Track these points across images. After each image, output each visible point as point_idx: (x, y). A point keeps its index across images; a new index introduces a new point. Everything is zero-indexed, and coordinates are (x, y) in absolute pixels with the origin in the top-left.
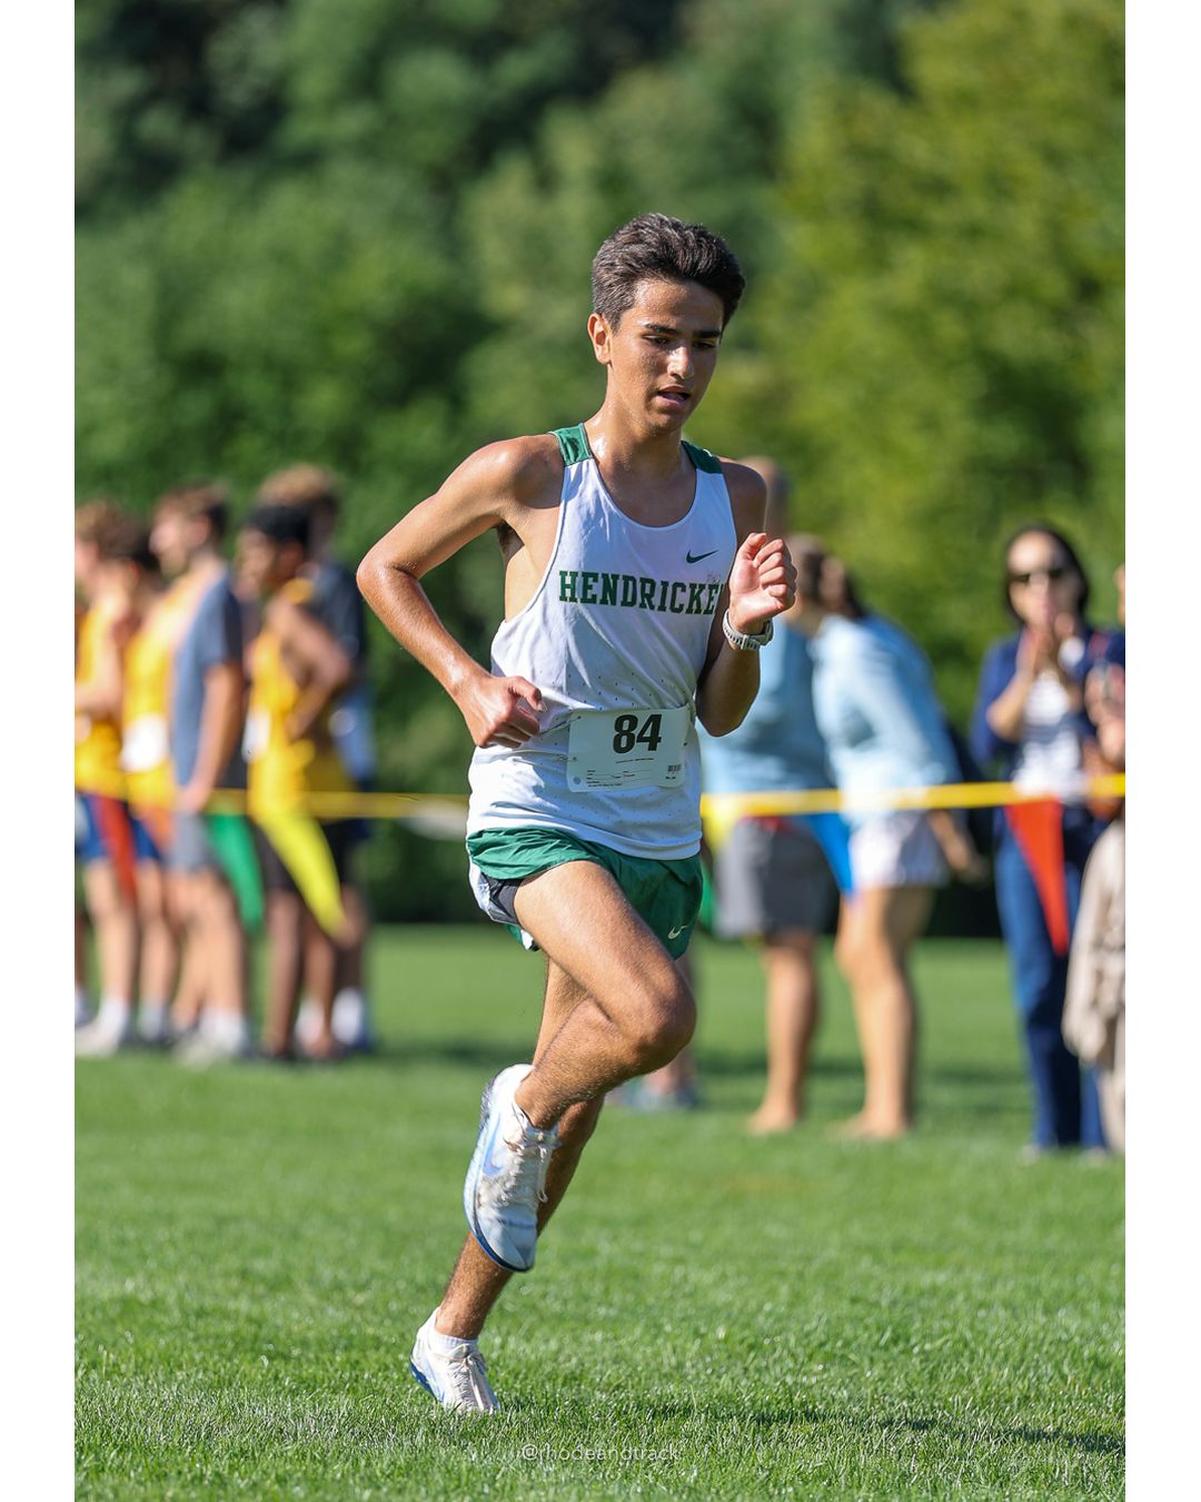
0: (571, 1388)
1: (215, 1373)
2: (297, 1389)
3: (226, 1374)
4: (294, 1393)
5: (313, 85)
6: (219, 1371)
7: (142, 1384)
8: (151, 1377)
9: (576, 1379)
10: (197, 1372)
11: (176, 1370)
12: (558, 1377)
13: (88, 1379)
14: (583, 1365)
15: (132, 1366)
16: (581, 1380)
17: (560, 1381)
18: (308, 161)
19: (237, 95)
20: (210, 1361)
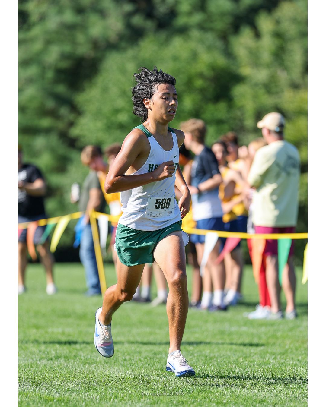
0: (261, 404)
1: (153, 400)
3: (156, 400)
5: (184, 7)
6: (154, 399)
7: (131, 403)
8: (133, 401)
9: (263, 401)
10: (147, 399)
11: (141, 399)
12: (257, 400)
13: (114, 402)
14: (265, 397)
15: (128, 397)
16: (264, 402)
17: (258, 402)
18: (183, 31)
19: (162, 9)
20: (151, 396)
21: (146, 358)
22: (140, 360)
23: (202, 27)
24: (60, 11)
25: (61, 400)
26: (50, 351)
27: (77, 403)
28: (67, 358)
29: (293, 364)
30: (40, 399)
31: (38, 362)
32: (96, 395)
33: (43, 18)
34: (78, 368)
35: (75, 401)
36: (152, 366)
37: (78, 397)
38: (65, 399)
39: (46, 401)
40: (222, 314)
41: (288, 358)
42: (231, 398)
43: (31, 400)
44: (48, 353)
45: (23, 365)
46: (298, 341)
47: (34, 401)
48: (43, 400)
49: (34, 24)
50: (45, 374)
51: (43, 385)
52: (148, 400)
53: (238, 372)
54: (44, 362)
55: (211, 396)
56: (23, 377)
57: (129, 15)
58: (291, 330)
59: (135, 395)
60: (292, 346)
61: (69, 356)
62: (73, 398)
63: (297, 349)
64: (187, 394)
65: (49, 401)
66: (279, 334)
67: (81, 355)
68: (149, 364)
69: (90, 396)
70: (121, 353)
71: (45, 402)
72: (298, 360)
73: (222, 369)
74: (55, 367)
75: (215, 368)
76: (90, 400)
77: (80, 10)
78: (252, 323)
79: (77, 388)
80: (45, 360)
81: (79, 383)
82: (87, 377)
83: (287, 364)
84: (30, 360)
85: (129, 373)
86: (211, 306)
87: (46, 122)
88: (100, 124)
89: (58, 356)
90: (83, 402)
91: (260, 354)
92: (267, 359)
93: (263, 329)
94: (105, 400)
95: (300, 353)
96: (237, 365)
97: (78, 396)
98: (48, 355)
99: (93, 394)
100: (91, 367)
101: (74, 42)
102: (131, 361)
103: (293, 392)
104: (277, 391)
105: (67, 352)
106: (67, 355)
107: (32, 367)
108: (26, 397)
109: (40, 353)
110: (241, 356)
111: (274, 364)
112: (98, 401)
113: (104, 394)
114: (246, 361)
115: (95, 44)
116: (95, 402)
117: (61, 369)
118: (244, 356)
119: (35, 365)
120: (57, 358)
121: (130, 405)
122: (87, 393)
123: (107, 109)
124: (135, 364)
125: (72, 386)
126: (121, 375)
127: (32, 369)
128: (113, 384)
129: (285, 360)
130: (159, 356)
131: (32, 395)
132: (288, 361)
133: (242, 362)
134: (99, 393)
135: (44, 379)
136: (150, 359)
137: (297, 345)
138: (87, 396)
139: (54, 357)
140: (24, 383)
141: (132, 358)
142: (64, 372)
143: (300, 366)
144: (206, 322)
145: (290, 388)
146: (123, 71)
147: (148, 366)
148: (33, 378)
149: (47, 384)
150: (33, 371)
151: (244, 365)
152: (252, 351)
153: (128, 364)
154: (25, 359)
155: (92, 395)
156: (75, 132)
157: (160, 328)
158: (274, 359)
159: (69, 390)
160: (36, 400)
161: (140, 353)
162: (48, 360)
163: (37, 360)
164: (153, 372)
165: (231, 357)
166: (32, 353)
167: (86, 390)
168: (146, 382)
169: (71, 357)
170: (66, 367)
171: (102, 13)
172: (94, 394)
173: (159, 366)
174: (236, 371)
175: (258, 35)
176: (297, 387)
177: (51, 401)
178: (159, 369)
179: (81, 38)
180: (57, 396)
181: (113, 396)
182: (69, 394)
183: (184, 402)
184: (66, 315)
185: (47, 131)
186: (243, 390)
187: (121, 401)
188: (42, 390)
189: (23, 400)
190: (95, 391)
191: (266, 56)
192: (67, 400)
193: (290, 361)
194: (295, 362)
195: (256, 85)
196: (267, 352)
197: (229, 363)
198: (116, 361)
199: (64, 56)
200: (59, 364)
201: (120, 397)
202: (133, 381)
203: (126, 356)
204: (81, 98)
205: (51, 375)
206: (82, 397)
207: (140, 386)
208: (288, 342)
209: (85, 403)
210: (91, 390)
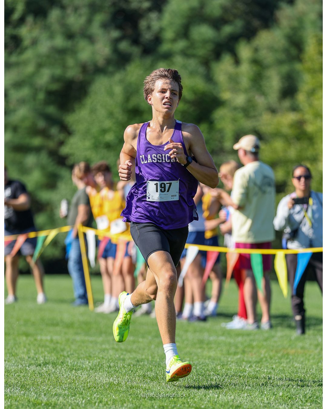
1: (135, 404)
3: (138, 404)
5: (169, 34)
7: (114, 407)
8: (117, 405)
11: (124, 403)
12: (233, 406)
13: (99, 406)
14: (241, 403)
15: (112, 402)
18: (167, 57)
20: (134, 401)
21: (129, 365)
22: (124, 367)
23: (185, 54)
24: (52, 37)
25: (48, 404)
26: (39, 358)
27: (64, 407)
28: (54, 364)
29: (267, 372)
30: (29, 402)
31: (27, 368)
32: (81, 399)
33: (35, 42)
34: (65, 374)
35: (62, 405)
36: (135, 373)
37: (64, 402)
38: (53, 403)
39: (35, 405)
40: (202, 324)
41: (263, 366)
42: (209, 403)
43: (20, 404)
44: (37, 360)
45: (13, 370)
46: (272, 351)
47: (23, 405)
48: (31, 403)
49: (26, 48)
50: (33, 379)
51: (32, 390)
52: (131, 405)
53: (216, 379)
54: (33, 368)
55: (191, 401)
56: (13, 381)
57: (116, 41)
58: (266, 340)
59: (119, 400)
60: (266, 355)
61: (57, 362)
62: (60, 402)
63: (271, 358)
64: (167, 399)
65: (37, 404)
66: (255, 344)
67: (68, 362)
68: (132, 371)
69: (76, 401)
70: (106, 360)
71: (33, 406)
72: (272, 368)
73: (200, 376)
74: (43, 372)
75: (194, 375)
76: (76, 404)
77: (70, 36)
78: (229, 333)
79: (64, 393)
80: (34, 366)
81: (66, 388)
82: (73, 383)
83: (262, 372)
84: (20, 366)
85: (113, 379)
86: (191, 317)
87: (37, 141)
88: (88, 143)
89: (46, 363)
90: (69, 405)
91: (237, 363)
92: (243, 367)
93: (240, 339)
94: (90, 404)
95: (274, 362)
96: (215, 372)
97: (65, 400)
98: (36, 362)
99: (78, 398)
100: (77, 373)
101: (64, 66)
102: (115, 368)
103: (267, 399)
104: (252, 397)
105: (54, 359)
106: (55, 362)
107: (21, 372)
108: (16, 400)
109: (30, 359)
110: (219, 364)
111: (250, 372)
112: (83, 405)
113: (90, 399)
114: (223, 369)
115: (84, 68)
116: (81, 406)
117: (48, 374)
118: (222, 364)
119: (25, 371)
120: (46, 364)
122: (73, 398)
123: (95, 130)
124: (118, 370)
125: (59, 391)
126: (106, 381)
127: (22, 375)
128: (98, 389)
129: (260, 368)
130: (142, 364)
131: (21, 399)
132: (262, 369)
133: (220, 369)
134: (85, 398)
135: (33, 384)
136: (133, 366)
137: (271, 354)
138: (74, 400)
139: (43, 363)
140: (13, 388)
141: (116, 365)
142: (52, 377)
143: (274, 374)
144: (186, 331)
145: (264, 395)
146: (111, 93)
147: (131, 372)
148: (22, 383)
149: (35, 389)
150: (22, 377)
151: (221, 372)
152: (229, 359)
153: (112, 371)
154: (15, 365)
155: (78, 400)
156: (65, 150)
157: (143, 337)
158: (249, 367)
159: (56, 395)
160: (24, 404)
161: (124, 360)
162: (37, 366)
163: (26, 366)
164: (136, 378)
165: (210, 365)
166: (22, 359)
167: (72, 394)
168: (129, 388)
169: (58, 363)
170: (54, 373)
171: (91, 39)
172: (80, 399)
173: (142, 373)
174: (214, 378)
175: (237, 62)
176: (270, 394)
177: (39, 404)
178: (141, 376)
179: (70, 62)
180: (45, 400)
181: (98, 401)
182: (56, 399)
183: (165, 407)
184: (54, 324)
185: (37, 150)
186: (220, 395)
187: (105, 406)
188: (30, 394)
189: (12, 404)
190: (81, 396)
191: (245, 82)
192: (55, 404)
193: (265, 369)
194: (269, 370)
195: (235, 109)
196: (243, 361)
197: (207, 370)
198: (101, 367)
199: (54, 79)
200: (47, 370)
201: (105, 402)
202: (117, 387)
203: (111, 363)
204: (71, 119)
205: (40, 380)
206: (69, 401)
207: (124, 392)
208: (263, 351)
209: (72, 407)
210: (77, 395)
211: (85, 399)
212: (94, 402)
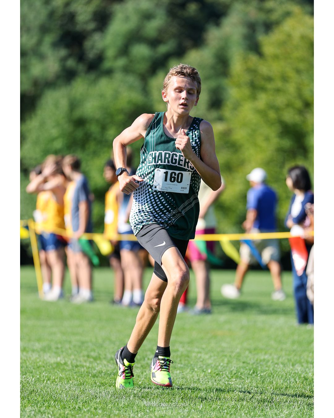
1: (80, 381)
2: (101, 385)
3: (82, 381)
4: (100, 386)
5: (110, 53)
8: (63, 382)
10: (75, 381)
13: (47, 383)
15: (58, 380)
18: (109, 73)
19: (91, 55)
20: (78, 378)
32: (31, 378)
59: (65, 378)
94: (39, 382)
112: (33, 383)
113: (39, 377)
115: (35, 83)
116: (31, 384)
121: (60, 386)
171: (41, 57)
181: (47, 379)
190: (31, 374)
201: (52, 380)
210: (28, 374)
211: (35, 377)
212: (42, 380)
